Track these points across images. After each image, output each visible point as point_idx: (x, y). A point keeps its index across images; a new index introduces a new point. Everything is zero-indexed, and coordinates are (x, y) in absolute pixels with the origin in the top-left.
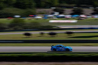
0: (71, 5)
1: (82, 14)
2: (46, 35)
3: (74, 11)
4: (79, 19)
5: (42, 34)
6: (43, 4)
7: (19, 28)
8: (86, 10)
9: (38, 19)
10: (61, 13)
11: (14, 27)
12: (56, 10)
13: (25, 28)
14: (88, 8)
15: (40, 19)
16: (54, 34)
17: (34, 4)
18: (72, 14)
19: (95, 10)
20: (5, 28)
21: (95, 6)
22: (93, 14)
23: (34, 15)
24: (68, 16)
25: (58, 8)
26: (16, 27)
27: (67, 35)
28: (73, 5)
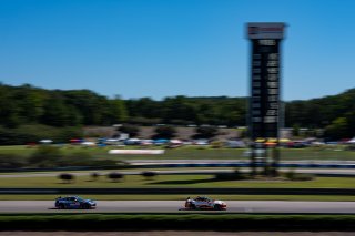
0: (152, 120)
1: (174, 137)
2: (103, 178)
3: (157, 131)
4: (169, 147)
5: (95, 176)
6: (98, 117)
7: (50, 165)
8: (181, 129)
9: (87, 147)
10: (132, 136)
11: (39, 162)
12: (122, 130)
13: (62, 166)
14: (186, 125)
15: (91, 147)
16: (119, 176)
17: (79, 117)
18: (154, 138)
19: (198, 131)
20: (21, 165)
21: (198, 123)
22: (196, 138)
23: (79, 138)
24: (147, 142)
25: (127, 126)
26: (44, 162)
27: (143, 178)
28: (157, 120)
